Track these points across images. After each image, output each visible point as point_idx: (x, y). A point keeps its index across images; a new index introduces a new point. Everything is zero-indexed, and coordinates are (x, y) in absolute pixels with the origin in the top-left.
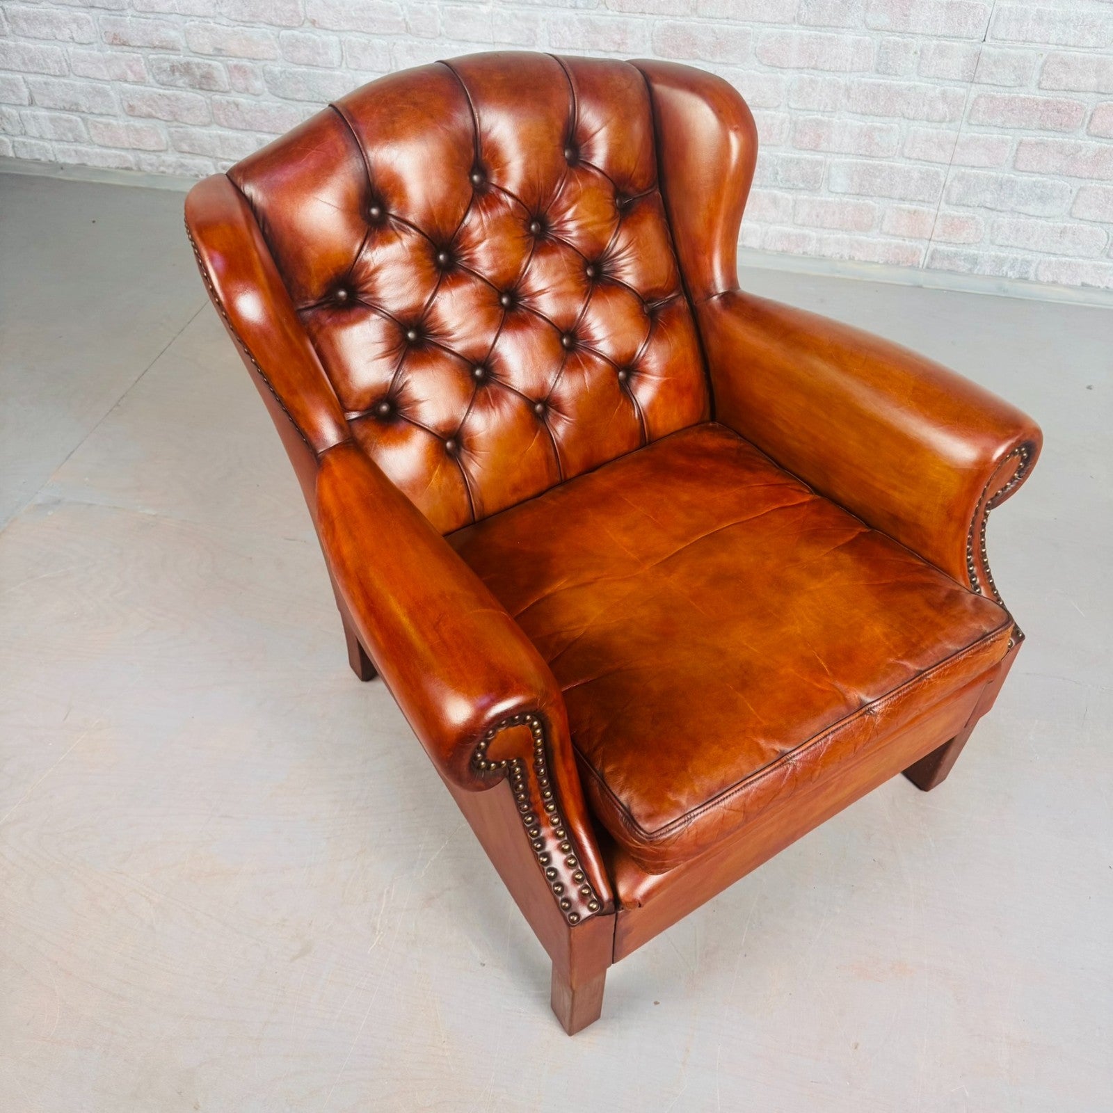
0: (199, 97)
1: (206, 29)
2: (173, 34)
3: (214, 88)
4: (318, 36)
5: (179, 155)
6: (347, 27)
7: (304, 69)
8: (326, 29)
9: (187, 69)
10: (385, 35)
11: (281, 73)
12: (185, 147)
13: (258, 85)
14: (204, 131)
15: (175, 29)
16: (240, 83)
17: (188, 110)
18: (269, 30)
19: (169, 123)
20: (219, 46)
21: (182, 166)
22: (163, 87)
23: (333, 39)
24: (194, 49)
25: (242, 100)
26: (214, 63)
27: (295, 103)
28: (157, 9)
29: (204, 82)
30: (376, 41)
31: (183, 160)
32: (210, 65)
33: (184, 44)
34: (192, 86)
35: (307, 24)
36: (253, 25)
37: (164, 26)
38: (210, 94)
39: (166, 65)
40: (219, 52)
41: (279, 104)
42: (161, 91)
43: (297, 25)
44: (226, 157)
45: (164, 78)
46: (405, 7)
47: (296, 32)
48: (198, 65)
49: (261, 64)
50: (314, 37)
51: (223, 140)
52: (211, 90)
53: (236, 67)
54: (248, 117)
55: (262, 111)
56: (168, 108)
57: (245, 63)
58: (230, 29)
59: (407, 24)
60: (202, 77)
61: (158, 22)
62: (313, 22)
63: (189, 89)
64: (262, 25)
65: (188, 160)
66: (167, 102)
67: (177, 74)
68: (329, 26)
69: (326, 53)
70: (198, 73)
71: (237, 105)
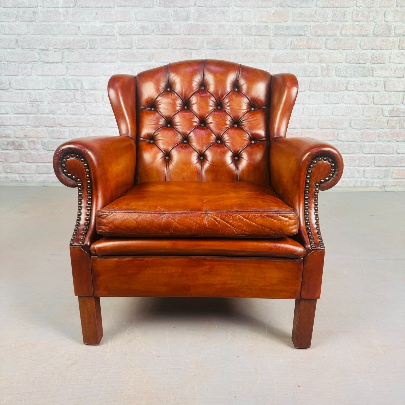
0: (17, 153)
1: (22, 129)
2: (9, 132)
3: (22, 149)
4: (62, 129)
5: (5, 174)
6: (72, 125)
7: (56, 140)
8: (65, 126)
9: (13, 143)
10: (85, 127)
11: (48, 142)
12: (9, 171)
13: (39, 146)
14: (17, 164)
15: (10, 130)
16: (32, 146)
17: (11, 157)
18: (45, 128)
19: (3, 163)
20: (26, 135)
21: (7, 178)
22: (3, 150)
23: (67, 129)
24: (17, 136)
25: (33, 152)
26: (23, 141)
27: (52, 151)
28: (5, 124)
29: (19, 147)
30: (82, 129)
31: (7, 176)
32: (22, 141)
33: (13, 135)
34: (14, 149)
35: (58, 125)
36: (39, 127)
37: (6, 129)
38: (20, 151)
39: (6, 143)
40: (26, 137)
41: (45, 153)
42: (2, 152)
43: (54, 126)
44: (24, 173)
45: (4, 147)
46: (92, 118)
47: (54, 128)
48: (17, 142)
49: (40, 139)
50: (61, 129)
51: (23, 167)
52: (21, 150)
53: (31, 141)
54: (34, 158)
55: (40, 155)
56: (4, 157)
57: (35, 139)
58: (31, 129)
59: (93, 123)
60: (19, 145)
61: (5, 128)
62: (60, 125)
63: (13, 150)
64: (42, 127)
65: (9, 175)
66: (4, 155)
67: (9, 145)
68: (66, 125)
69: (64, 134)
70: (17, 144)
71: (30, 154)
